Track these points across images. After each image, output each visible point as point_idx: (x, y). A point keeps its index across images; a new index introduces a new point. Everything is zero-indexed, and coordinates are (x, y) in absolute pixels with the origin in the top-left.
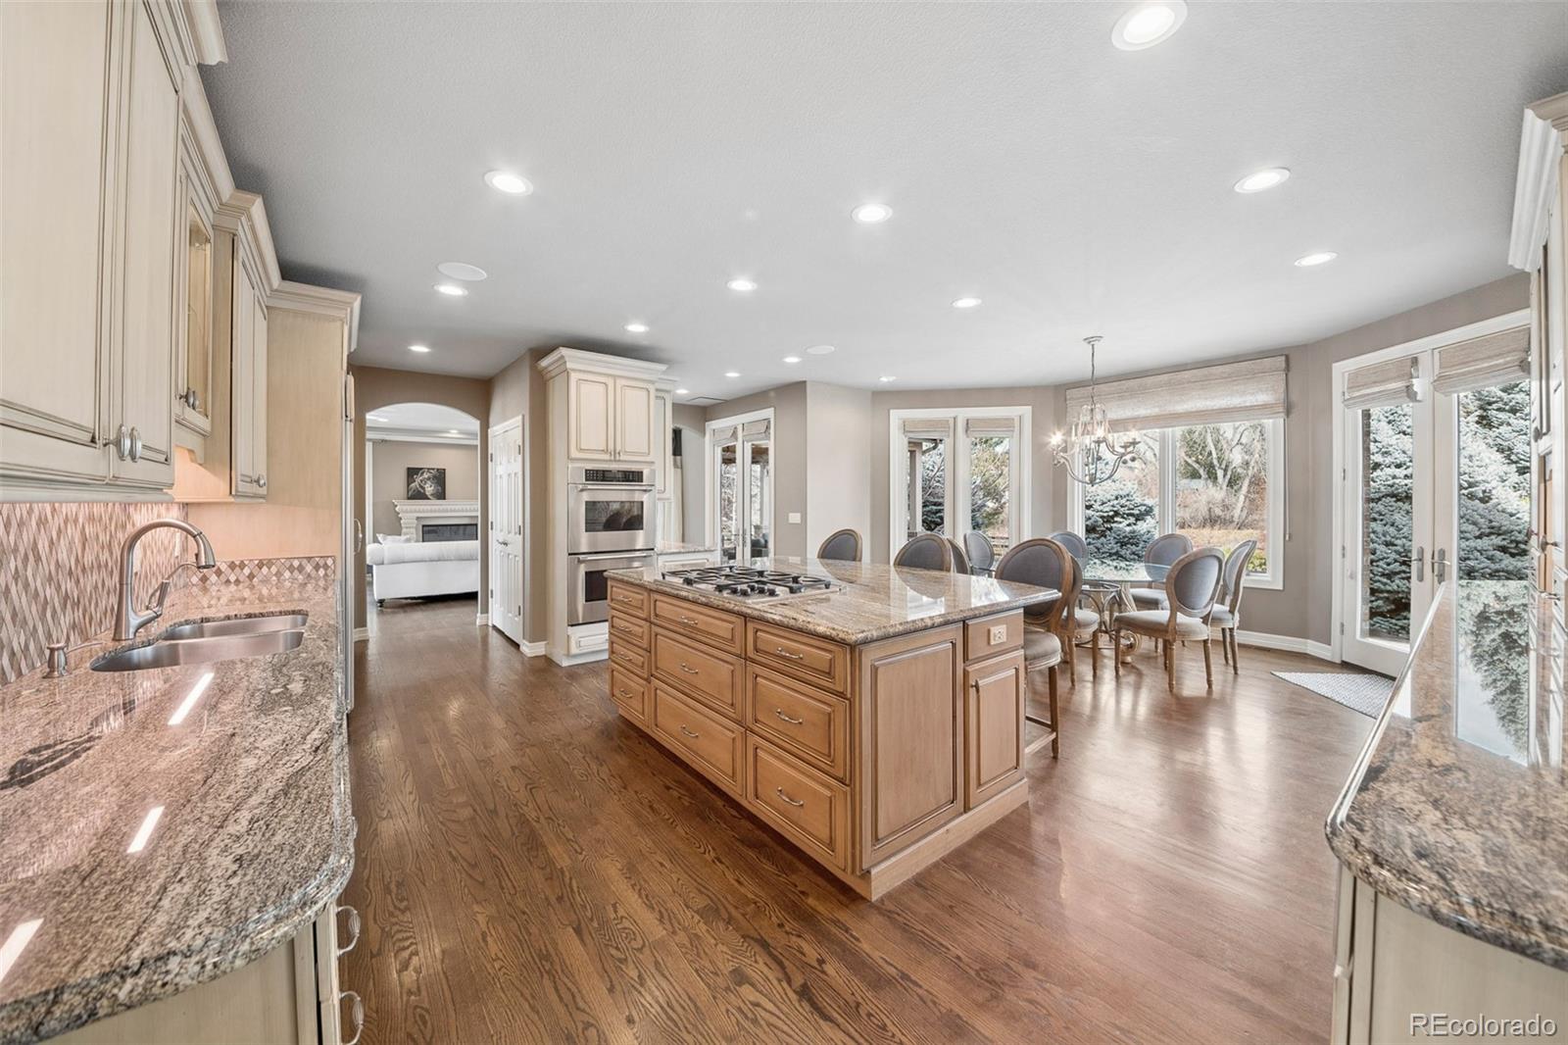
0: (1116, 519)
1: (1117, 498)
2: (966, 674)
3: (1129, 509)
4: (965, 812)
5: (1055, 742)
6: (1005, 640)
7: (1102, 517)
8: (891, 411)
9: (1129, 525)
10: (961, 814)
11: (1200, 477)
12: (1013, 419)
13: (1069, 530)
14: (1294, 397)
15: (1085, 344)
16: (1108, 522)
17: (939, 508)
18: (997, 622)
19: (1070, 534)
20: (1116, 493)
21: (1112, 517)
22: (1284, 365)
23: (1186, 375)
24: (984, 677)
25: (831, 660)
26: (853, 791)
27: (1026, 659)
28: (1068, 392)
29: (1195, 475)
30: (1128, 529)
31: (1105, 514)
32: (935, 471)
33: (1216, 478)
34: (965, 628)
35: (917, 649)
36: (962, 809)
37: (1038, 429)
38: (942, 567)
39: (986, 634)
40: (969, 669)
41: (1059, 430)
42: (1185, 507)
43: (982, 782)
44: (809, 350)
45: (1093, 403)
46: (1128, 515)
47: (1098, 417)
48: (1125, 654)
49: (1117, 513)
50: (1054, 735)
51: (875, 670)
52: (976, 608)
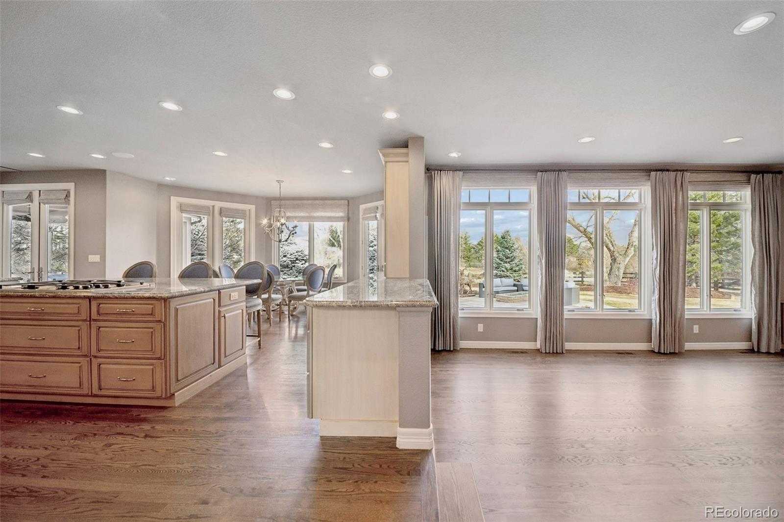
0: (297, 262)
1: (297, 252)
2: (219, 312)
3: (302, 257)
4: (219, 368)
5: (259, 341)
6: (237, 298)
7: (291, 261)
8: (172, 197)
9: (302, 264)
10: (217, 369)
11: (335, 246)
12: (246, 211)
13: (273, 263)
14: (350, 215)
15: (277, 182)
16: (293, 263)
17: (202, 257)
18: (234, 291)
19: (273, 265)
20: (297, 250)
21: (295, 261)
22: (347, 203)
23: (317, 202)
24: (228, 313)
25: (153, 308)
26: (166, 362)
27: (246, 307)
28: (272, 201)
29: (333, 245)
30: (302, 266)
31: (292, 260)
32: (200, 235)
33: (341, 246)
34: (219, 293)
35: (197, 301)
36: (218, 367)
37: (257, 217)
38: (207, 277)
39: (229, 296)
40: (222, 310)
41: (266, 218)
42: (330, 259)
43: (227, 355)
44: (113, 153)
45: (280, 208)
46: (302, 260)
47: (283, 214)
48: (293, 311)
49: (297, 259)
50: (259, 339)
51: (177, 310)
52: (225, 285)
